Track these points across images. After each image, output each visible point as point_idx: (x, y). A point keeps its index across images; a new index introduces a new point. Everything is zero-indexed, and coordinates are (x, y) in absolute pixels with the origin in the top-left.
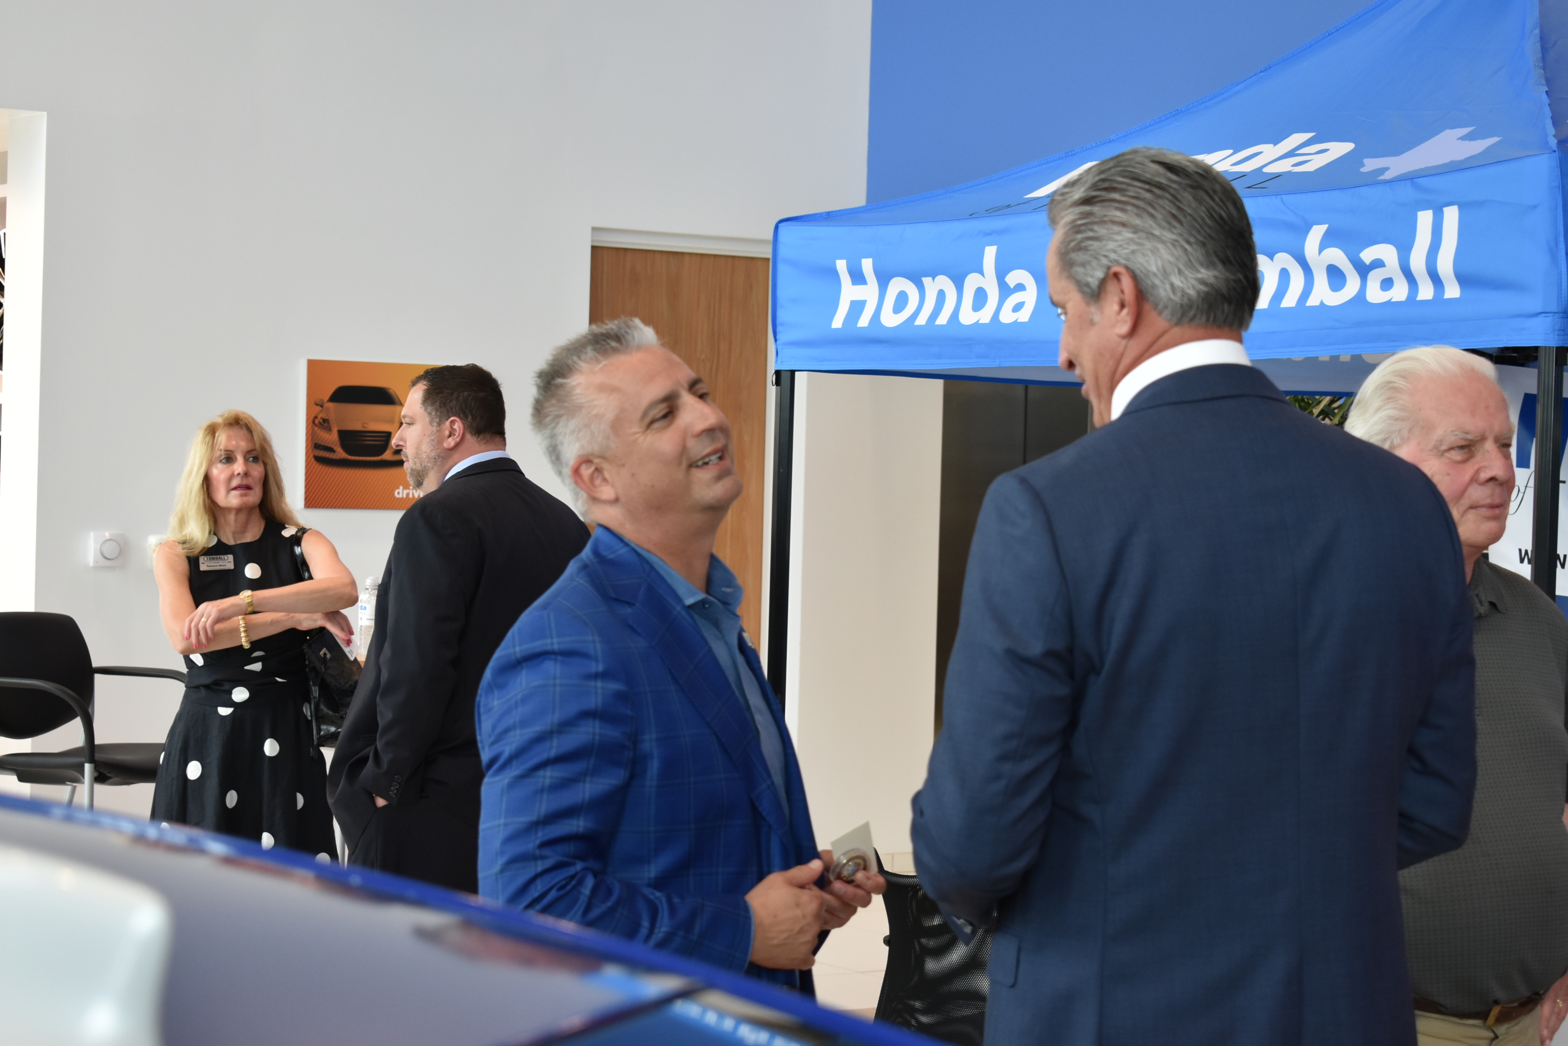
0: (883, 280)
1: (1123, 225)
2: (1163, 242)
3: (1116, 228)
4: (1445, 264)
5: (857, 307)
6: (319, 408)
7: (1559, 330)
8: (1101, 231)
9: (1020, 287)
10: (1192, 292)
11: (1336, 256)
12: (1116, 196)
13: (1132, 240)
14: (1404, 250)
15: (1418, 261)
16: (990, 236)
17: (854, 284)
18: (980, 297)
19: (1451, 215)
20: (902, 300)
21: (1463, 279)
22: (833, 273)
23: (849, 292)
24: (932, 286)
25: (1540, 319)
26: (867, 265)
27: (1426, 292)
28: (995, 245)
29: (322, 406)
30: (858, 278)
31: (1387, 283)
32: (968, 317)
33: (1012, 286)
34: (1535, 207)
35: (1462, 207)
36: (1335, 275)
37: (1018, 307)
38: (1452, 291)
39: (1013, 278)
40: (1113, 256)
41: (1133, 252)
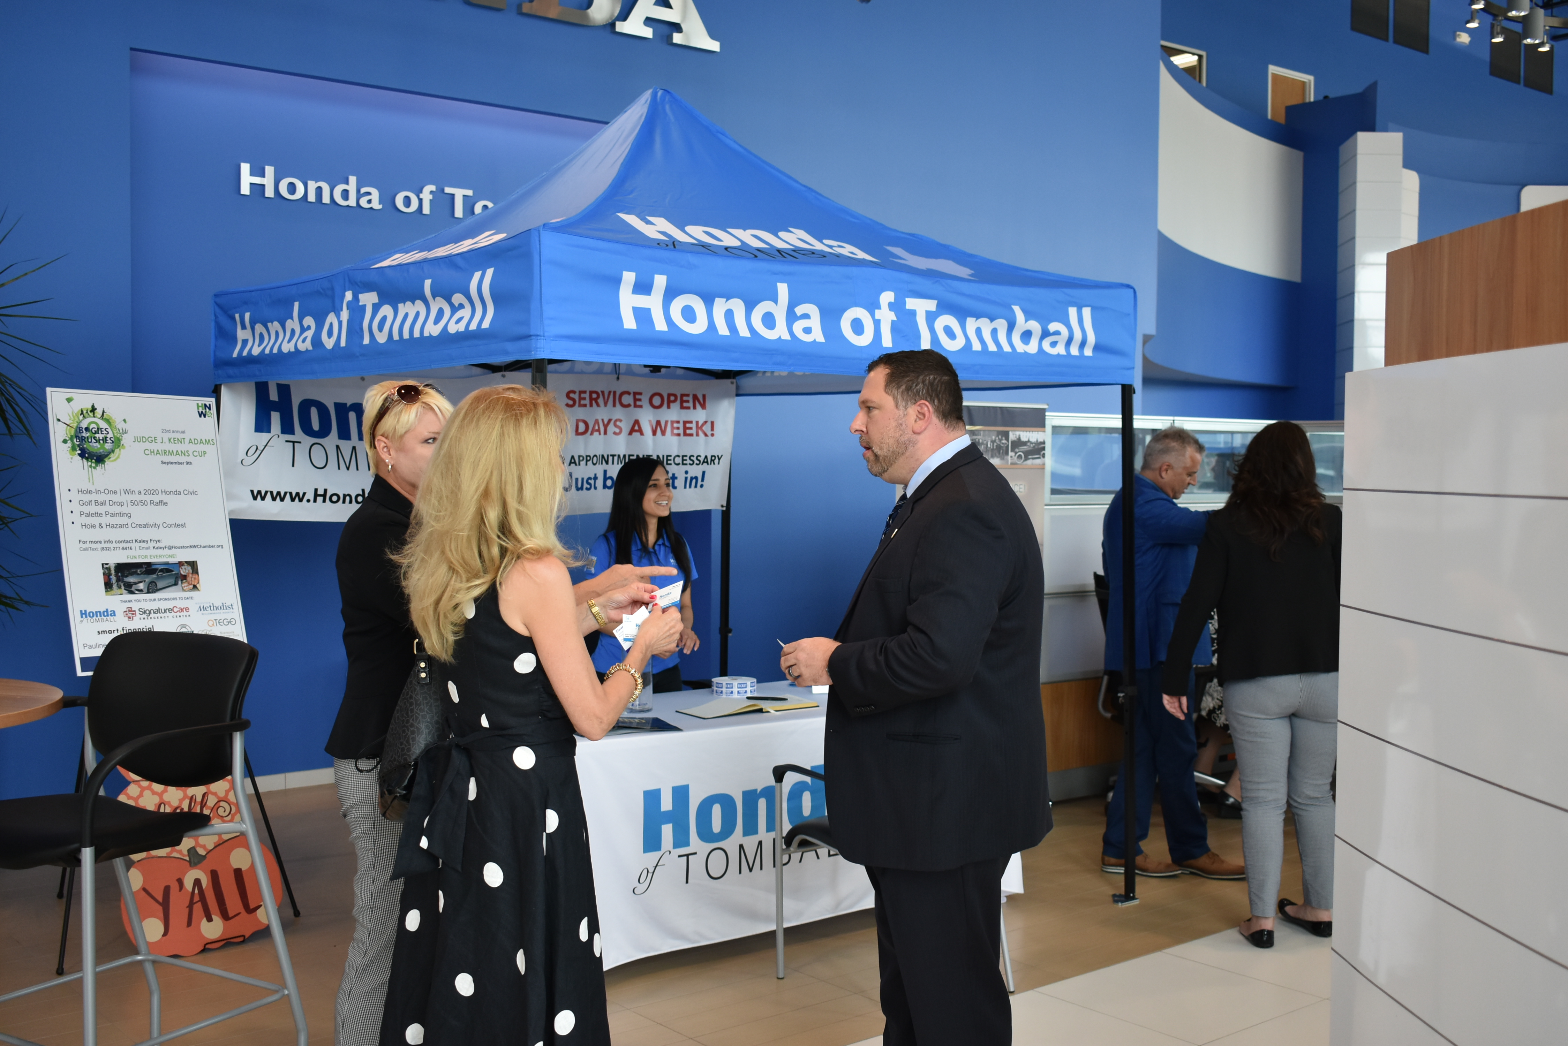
0: (670, 294)
9: (806, 316)
11: (1034, 326)
24: (720, 306)
26: (660, 281)
33: (798, 315)
36: (1027, 336)
39: (799, 310)
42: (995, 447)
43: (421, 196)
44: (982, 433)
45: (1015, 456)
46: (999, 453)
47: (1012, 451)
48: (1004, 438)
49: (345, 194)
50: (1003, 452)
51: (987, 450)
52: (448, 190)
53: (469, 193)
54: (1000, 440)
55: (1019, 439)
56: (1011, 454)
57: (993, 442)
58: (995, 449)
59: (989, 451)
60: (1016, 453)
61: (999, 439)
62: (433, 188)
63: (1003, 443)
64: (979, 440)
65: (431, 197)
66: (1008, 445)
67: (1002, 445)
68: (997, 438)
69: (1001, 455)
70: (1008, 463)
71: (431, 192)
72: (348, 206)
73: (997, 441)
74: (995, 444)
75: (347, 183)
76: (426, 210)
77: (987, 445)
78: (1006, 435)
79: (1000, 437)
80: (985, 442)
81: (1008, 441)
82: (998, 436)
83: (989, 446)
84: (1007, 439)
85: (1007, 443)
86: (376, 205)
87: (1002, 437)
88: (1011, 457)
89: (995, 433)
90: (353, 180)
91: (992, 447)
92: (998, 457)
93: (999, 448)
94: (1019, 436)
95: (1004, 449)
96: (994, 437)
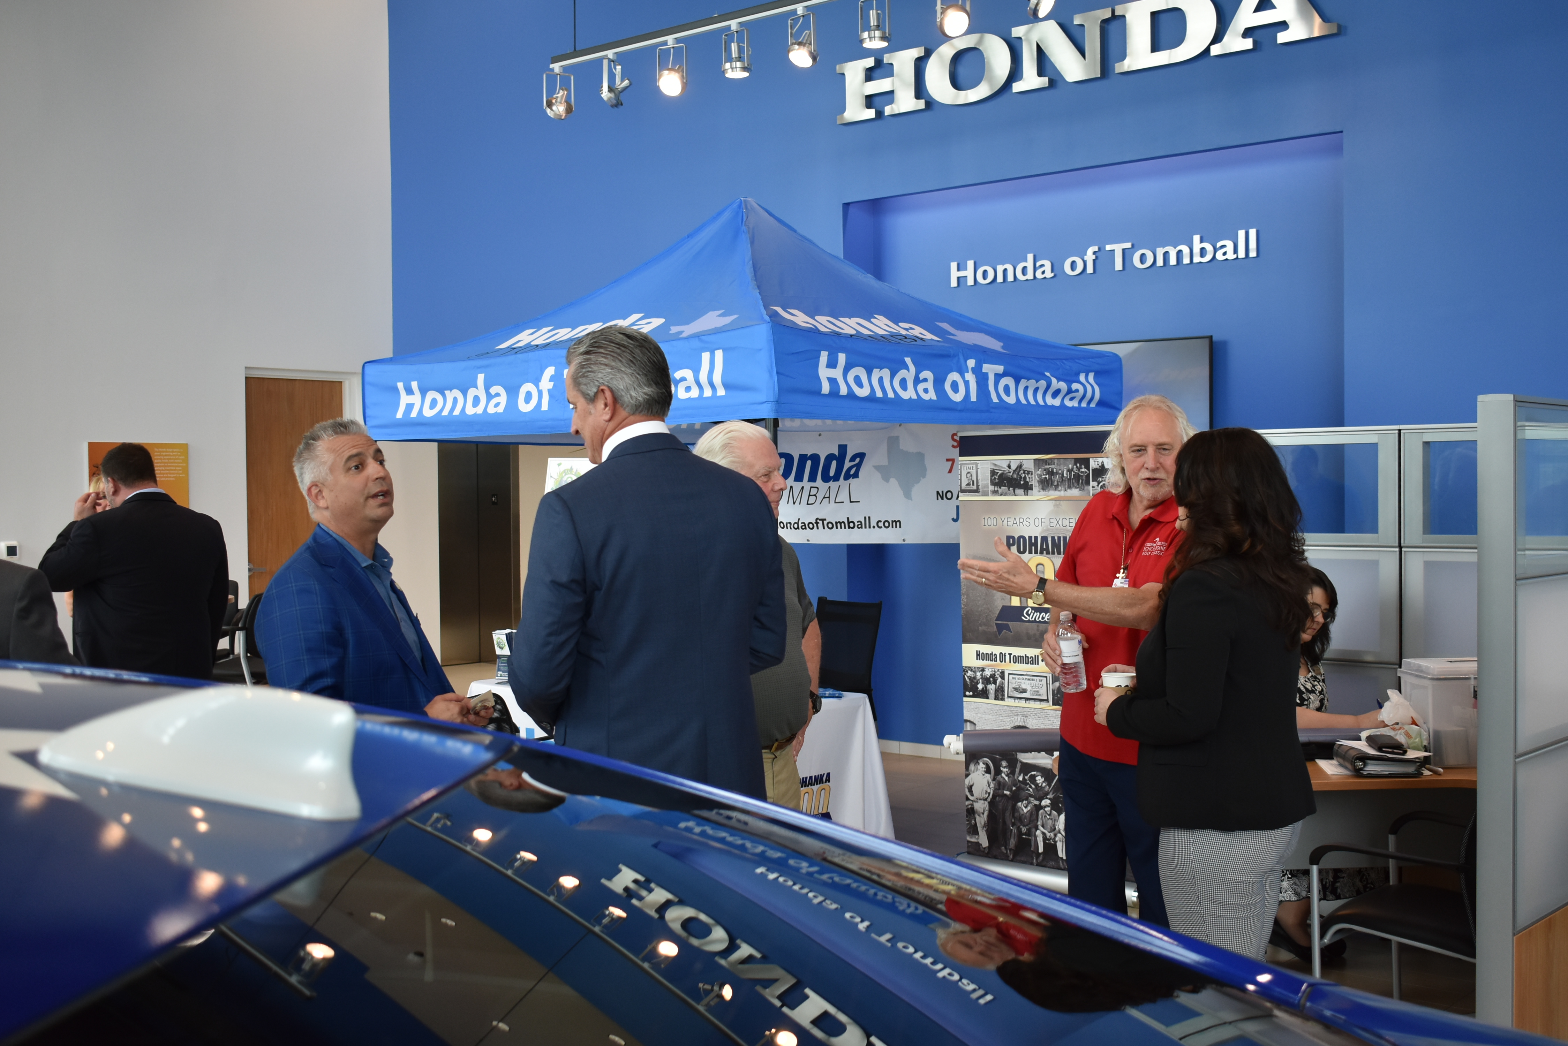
0: (423, 392)
1: (606, 365)
2: (626, 374)
3: (603, 367)
4: (717, 379)
5: (410, 407)
6: (96, 468)
7: (775, 410)
8: (595, 368)
9: (498, 395)
10: (640, 399)
12: (602, 350)
13: (610, 372)
14: (696, 372)
15: (703, 377)
16: (480, 369)
17: (407, 395)
18: (476, 401)
19: (719, 354)
20: (434, 403)
21: (726, 386)
22: (396, 390)
23: (405, 399)
24: (450, 395)
25: (765, 404)
26: (414, 385)
27: (708, 393)
28: (483, 373)
29: (97, 467)
30: (410, 391)
31: (688, 389)
32: (470, 411)
33: (493, 394)
34: (761, 350)
35: (724, 350)
37: (497, 405)
38: (721, 392)
39: (493, 390)
40: (601, 381)
41: (611, 379)
42: (1072, 477)
43: (1086, 258)
44: (1056, 461)
45: (1098, 486)
46: (1078, 484)
47: (1093, 481)
48: (1083, 466)
49: (1024, 271)
50: (1082, 483)
51: (1063, 480)
52: (1108, 247)
53: (1128, 245)
54: (1079, 469)
55: (1103, 465)
56: (1092, 483)
57: (1070, 471)
58: (1073, 479)
59: (1065, 480)
60: (1099, 483)
61: (1077, 467)
62: (1096, 248)
63: (1082, 472)
64: (1052, 469)
65: (1094, 257)
66: (1089, 473)
67: (1082, 474)
68: (1075, 467)
69: (1080, 485)
70: (1090, 495)
71: (1095, 253)
72: (1027, 280)
73: (1075, 470)
74: (1073, 473)
75: (1026, 261)
76: (1090, 270)
77: (1063, 475)
78: (1086, 462)
79: (1078, 465)
80: (1060, 471)
81: (1089, 470)
82: (1076, 464)
83: (1065, 475)
84: (1087, 467)
85: (1088, 472)
86: (1049, 274)
87: (1081, 465)
88: (1093, 487)
89: (1073, 461)
90: (1030, 257)
91: (1068, 477)
92: (1076, 488)
93: (1077, 477)
94: (1103, 462)
95: (1084, 478)
96: (1070, 466)
